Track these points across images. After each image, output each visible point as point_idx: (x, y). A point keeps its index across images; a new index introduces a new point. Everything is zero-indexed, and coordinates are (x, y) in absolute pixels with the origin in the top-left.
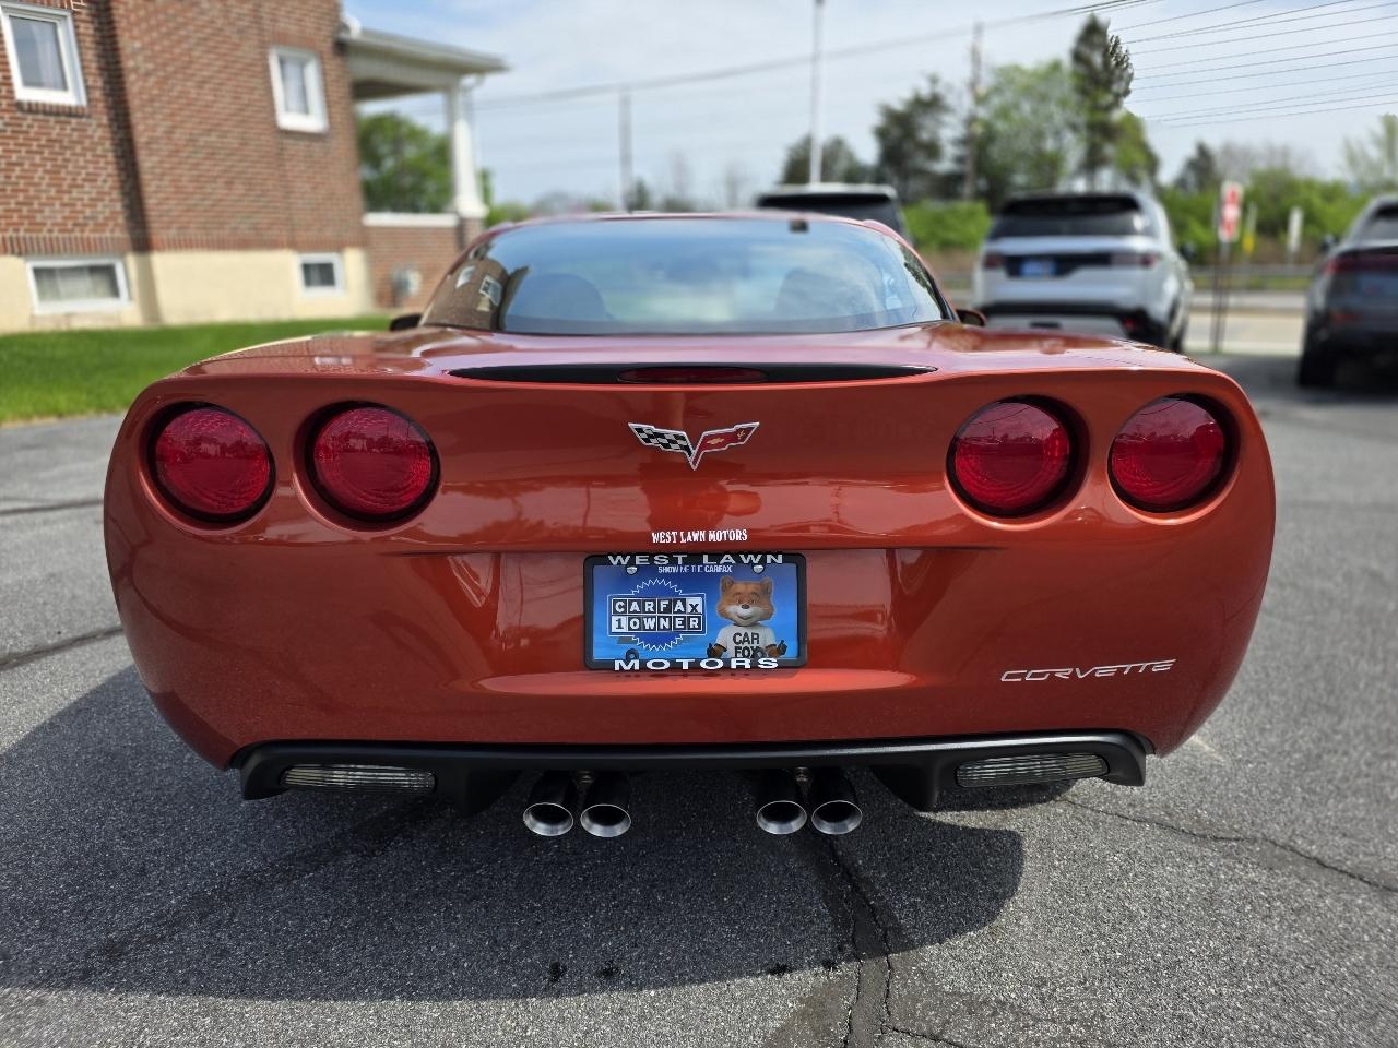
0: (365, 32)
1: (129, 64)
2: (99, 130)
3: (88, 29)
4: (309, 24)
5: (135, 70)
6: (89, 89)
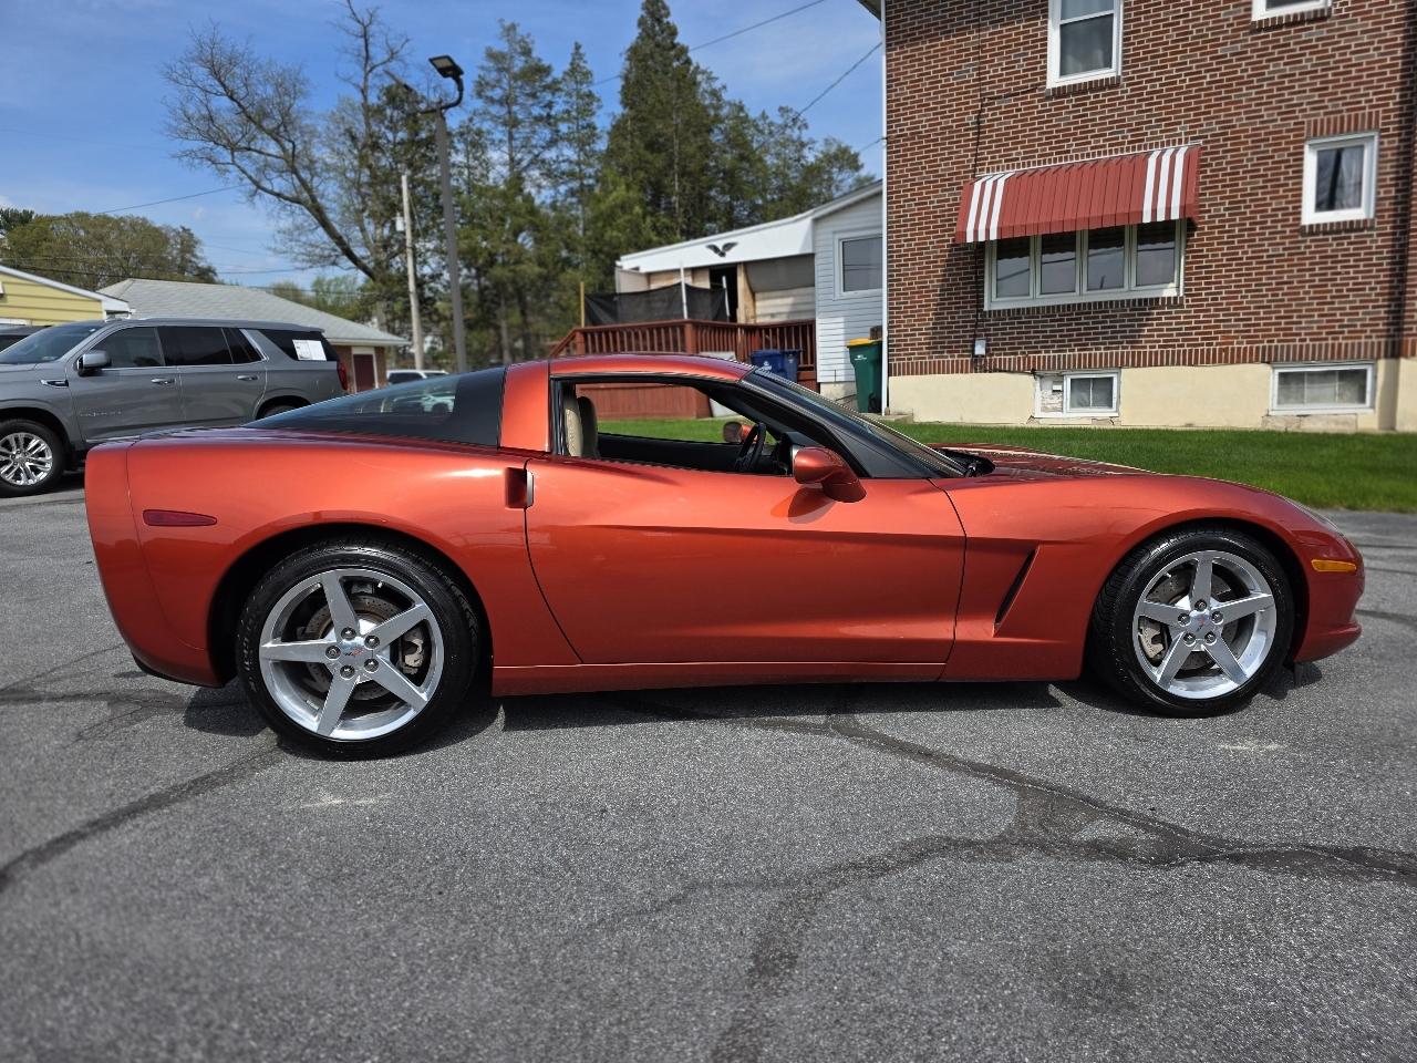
6: (1379, 200)
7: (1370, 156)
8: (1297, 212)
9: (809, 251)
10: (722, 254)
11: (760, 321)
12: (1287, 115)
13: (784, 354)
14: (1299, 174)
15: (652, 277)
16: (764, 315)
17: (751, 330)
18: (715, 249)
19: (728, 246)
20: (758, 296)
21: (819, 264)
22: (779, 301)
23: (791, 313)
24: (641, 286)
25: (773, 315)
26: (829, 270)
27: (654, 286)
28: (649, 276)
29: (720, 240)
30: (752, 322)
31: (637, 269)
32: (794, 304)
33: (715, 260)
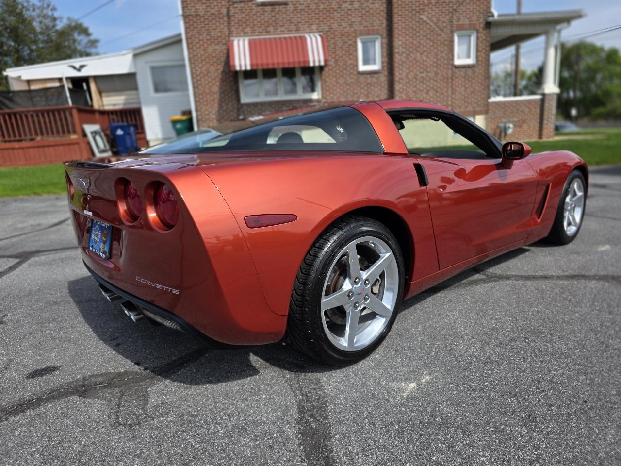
0: (499, 15)
1: (396, 50)
2: (383, 78)
3: (385, 41)
4: (475, 18)
5: (398, 53)
6: (383, 62)
7: (378, 45)
8: (357, 65)
9: (133, 71)
10: (79, 70)
11: (107, 108)
12: (351, 25)
13: (129, 126)
14: (356, 50)
15: (31, 83)
16: (109, 105)
17: (103, 113)
18: (74, 68)
19: (82, 67)
20: (103, 95)
21: (140, 79)
22: (116, 98)
23: (125, 104)
24: (24, 87)
25: (114, 105)
26: (145, 82)
27: (33, 87)
28: (29, 82)
29: (77, 62)
30: (102, 108)
31: (20, 77)
32: (126, 100)
33: (75, 74)
